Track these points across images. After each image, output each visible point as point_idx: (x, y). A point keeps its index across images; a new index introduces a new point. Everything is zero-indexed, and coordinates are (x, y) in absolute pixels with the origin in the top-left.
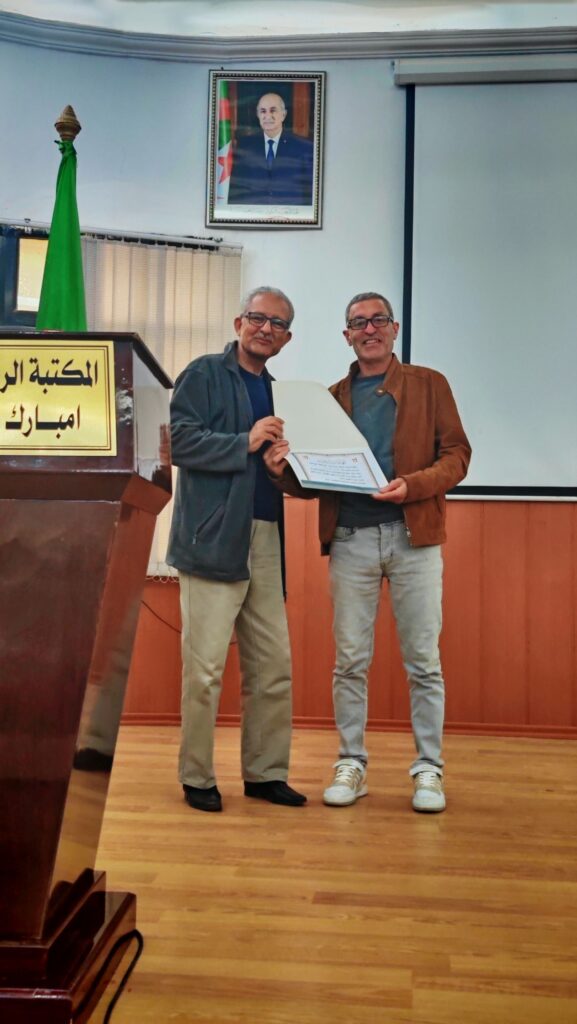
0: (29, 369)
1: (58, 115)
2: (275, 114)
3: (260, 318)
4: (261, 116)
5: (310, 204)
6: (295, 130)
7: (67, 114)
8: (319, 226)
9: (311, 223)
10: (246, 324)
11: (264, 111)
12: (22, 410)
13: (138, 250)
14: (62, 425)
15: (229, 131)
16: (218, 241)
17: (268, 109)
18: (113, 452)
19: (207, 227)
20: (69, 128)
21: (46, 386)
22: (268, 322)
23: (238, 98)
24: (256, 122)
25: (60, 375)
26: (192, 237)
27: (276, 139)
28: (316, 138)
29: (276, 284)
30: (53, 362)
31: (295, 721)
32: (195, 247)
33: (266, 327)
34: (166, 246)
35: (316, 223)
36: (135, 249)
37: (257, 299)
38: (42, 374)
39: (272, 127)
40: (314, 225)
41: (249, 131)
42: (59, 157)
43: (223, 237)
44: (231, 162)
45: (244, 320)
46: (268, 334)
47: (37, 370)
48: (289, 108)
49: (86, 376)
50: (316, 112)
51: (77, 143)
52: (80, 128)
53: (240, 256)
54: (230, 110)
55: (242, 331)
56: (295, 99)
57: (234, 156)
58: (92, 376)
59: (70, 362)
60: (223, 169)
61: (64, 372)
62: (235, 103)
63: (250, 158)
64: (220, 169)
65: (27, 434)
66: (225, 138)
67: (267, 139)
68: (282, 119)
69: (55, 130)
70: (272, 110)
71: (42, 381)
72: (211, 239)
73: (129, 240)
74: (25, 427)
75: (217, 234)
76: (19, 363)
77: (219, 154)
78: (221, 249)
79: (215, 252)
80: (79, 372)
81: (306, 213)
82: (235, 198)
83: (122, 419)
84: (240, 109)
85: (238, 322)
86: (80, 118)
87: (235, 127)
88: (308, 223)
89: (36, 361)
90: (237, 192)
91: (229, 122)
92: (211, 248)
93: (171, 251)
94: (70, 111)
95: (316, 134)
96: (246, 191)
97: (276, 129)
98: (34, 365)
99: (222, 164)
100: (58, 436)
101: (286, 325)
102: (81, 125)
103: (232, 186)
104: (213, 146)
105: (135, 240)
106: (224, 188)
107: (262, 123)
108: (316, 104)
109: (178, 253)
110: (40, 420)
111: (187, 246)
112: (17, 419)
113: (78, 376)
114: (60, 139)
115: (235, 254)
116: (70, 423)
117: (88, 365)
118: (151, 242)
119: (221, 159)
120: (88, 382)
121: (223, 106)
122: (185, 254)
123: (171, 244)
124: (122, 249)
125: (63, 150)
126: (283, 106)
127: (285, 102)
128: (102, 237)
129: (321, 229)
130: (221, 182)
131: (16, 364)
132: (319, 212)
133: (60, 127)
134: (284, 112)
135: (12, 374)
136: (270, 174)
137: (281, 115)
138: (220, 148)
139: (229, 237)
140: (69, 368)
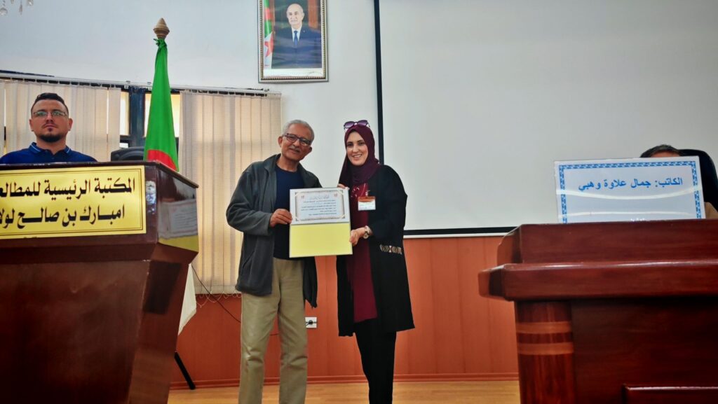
0: (94, 185)
1: (155, 24)
2: (297, 16)
3: (292, 137)
4: (289, 17)
5: (321, 67)
6: (310, 24)
7: (161, 23)
8: (327, 80)
9: (322, 78)
10: (285, 141)
11: (291, 14)
12: (90, 208)
13: (218, 98)
14: (113, 217)
15: (271, 27)
16: (266, 91)
17: (293, 13)
18: (144, 231)
19: (259, 83)
20: (162, 32)
21: (104, 194)
22: (298, 140)
23: (275, 7)
24: (286, 20)
25: (113, 187)
26: (250, 89)
27: (299, 30)
28: (322, 29)
29: (304, 119)
30: (108, 179)
31: (309, 380)
32: (252, 95)
33: (297, 143)
34: (235, 95)
35: (325, 78)
36: (216, 97)
37: (292, 126)
38: (102, 187)
39: (296, 23)
40: (324, 79)
41: (283, 26)
42: (157, 48)
43: (269, 88)
44: (273, 44)
45: (284, 138)
46: (298, 147)
47: (99, 185)
48: (306, 12)
49: (128, 187)
50: (322, 14)
51: (167, 40)
52: (169, 31)
53: (280, 99)
54: (271, 15)
55: (282, 145)
56: (309, 6)
57: (274, 41)
58: (132, 187)
59: (118, 180)
60: (268, 49)
61: (115, 185)
62: (274, 10)
63: (284, 42)
64: (266, 49)
65: (92, 223)
66: (268, 31)
67: (293, 30)
68: (302, 18)
69: (153, 32)
70: (296, 13)
71: (102, 191)
72: (262, 90)
73: (211, 92)
74: (92, 218)
75: (265, 87)
76: (88, 181)
77: (264, 40)
78: (269, 95)
79: (265, 97)
80: (124, 185)
81: (318, 72)
82: (275, 65)
83: (150, 211)
84: (276, 13)
85: (280, 139)
86: (169, 26)
87: (274, 24)
88: (320, 78)
89: (98, 179)
90: (277, 61)
91: (270, 21)
92: (262, 95)
93: (238, 98)
94: (163, 21)
95: (322, 27)
96: (283, 61)
97: (298, 24)
98: (97, 182)
99: (267, 46)
100: (111, 223)
101: (309, 142)
102: (170, 29)
103: (273, 58)
104: (262, 36)
105: (215, 92)
106: (269, 59)
107: (290, 21)
108: (322, 10)
109: (242, 99)
110: (101, 214)
111: (247, 94)
112: (87, 214)
113: (123, 187)
114: (157, 38)
115: (277, 98)
116: (119, 215)
117: (129, 180)
118: (226, 93)
119: (266, 43)
120: (129, 190)
121: (266, 11)
122: (246, 99)
123: (237, 93)
124: (208, 97)
125: (158, 44)
126: (302, 11)
127: (303, 8)
128: (195, 91)
129: (328, 81)
130: (267, 55)
131: (86, 182)
132: (326, 72)
133: (157, 31)
134: (303, 15)
135: (83, 188)
136: (296, 51)
137: (301, 16)
138: (265, 37)
139: (273, 88)
140: (117, 183)
